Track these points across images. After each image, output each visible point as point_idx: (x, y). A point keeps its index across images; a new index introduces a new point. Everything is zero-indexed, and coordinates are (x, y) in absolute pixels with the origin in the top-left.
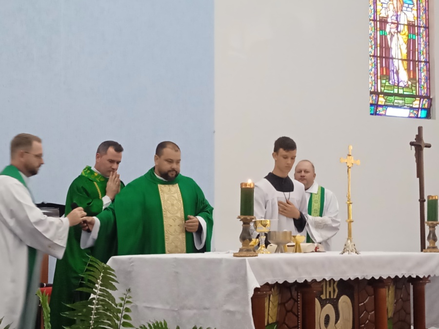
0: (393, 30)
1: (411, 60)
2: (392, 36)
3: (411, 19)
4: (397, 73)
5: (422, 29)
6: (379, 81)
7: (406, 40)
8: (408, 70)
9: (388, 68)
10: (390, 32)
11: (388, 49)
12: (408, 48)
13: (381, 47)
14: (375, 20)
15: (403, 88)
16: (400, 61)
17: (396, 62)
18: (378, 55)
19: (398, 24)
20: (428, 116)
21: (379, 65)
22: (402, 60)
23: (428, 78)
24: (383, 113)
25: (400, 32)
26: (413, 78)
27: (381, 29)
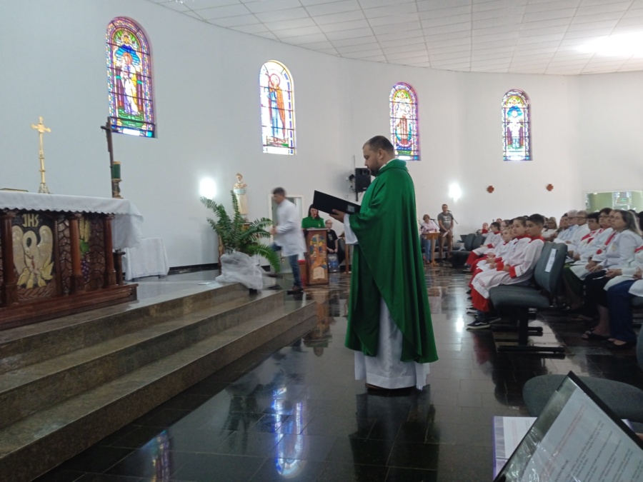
0: (126, 77)
1: (139, 98)
2: (125, 80)
3: (139, 70)
4: (130, 106)
5: (146, 79)
6: (117, 110)
7: (135, 84)
8: (138, 104)
9: (123, 102)
10: (124, 78)
11: (123, 89)
12: (137, 90)
13: (118, 87)
14: (112, 68)
15: (134, 116)
16: (132, 98)
17: (129, 98)
18: (116, 91)
19: (129, 73)
20: (153, 136)
21: (116, 99)
22: (133, 97)
23: (152, 111)
24: (120, 131)
25: (130, 78)
26: (141, 110)
27: (117, 75)
